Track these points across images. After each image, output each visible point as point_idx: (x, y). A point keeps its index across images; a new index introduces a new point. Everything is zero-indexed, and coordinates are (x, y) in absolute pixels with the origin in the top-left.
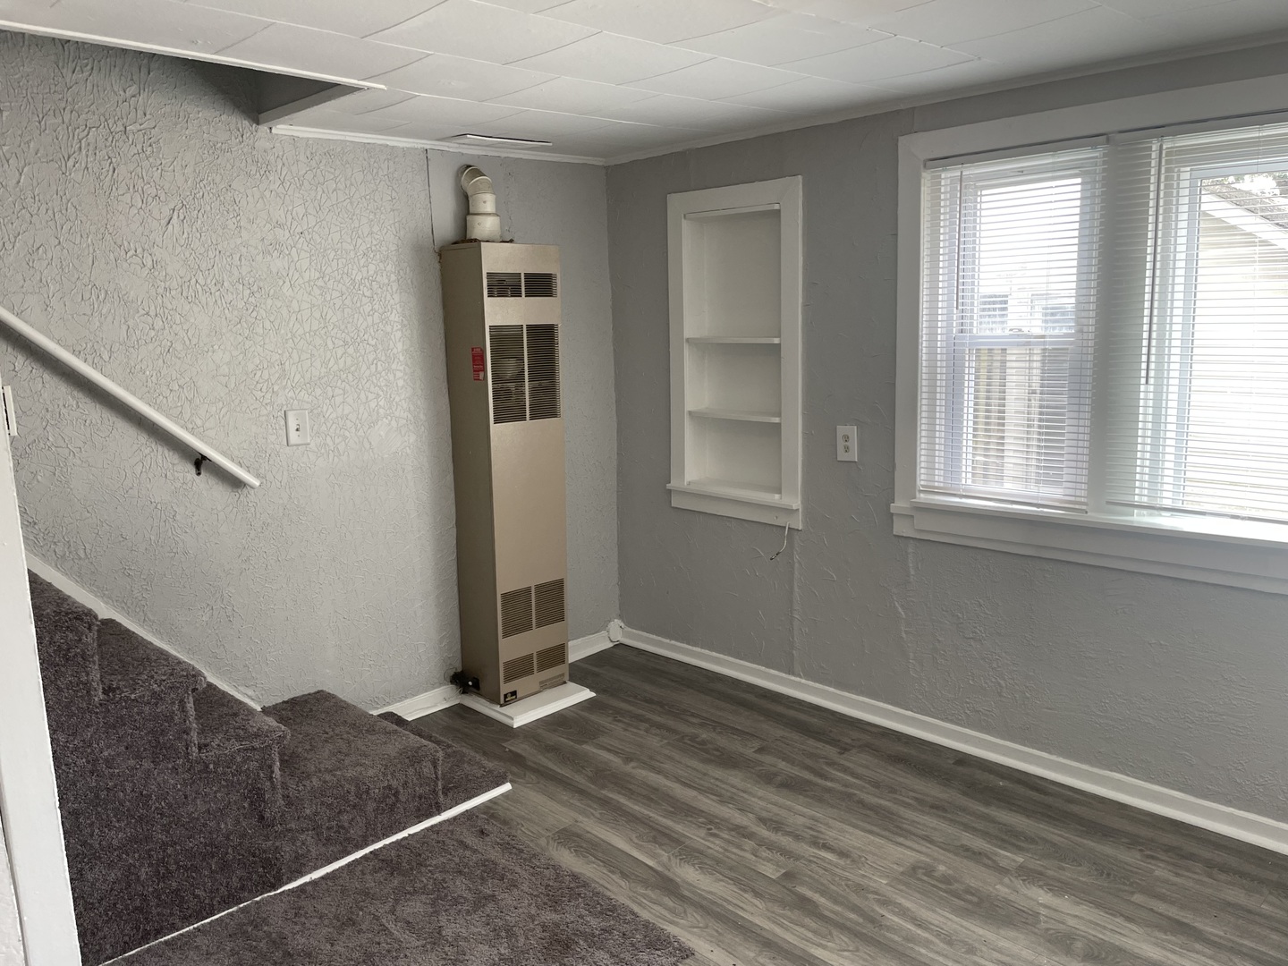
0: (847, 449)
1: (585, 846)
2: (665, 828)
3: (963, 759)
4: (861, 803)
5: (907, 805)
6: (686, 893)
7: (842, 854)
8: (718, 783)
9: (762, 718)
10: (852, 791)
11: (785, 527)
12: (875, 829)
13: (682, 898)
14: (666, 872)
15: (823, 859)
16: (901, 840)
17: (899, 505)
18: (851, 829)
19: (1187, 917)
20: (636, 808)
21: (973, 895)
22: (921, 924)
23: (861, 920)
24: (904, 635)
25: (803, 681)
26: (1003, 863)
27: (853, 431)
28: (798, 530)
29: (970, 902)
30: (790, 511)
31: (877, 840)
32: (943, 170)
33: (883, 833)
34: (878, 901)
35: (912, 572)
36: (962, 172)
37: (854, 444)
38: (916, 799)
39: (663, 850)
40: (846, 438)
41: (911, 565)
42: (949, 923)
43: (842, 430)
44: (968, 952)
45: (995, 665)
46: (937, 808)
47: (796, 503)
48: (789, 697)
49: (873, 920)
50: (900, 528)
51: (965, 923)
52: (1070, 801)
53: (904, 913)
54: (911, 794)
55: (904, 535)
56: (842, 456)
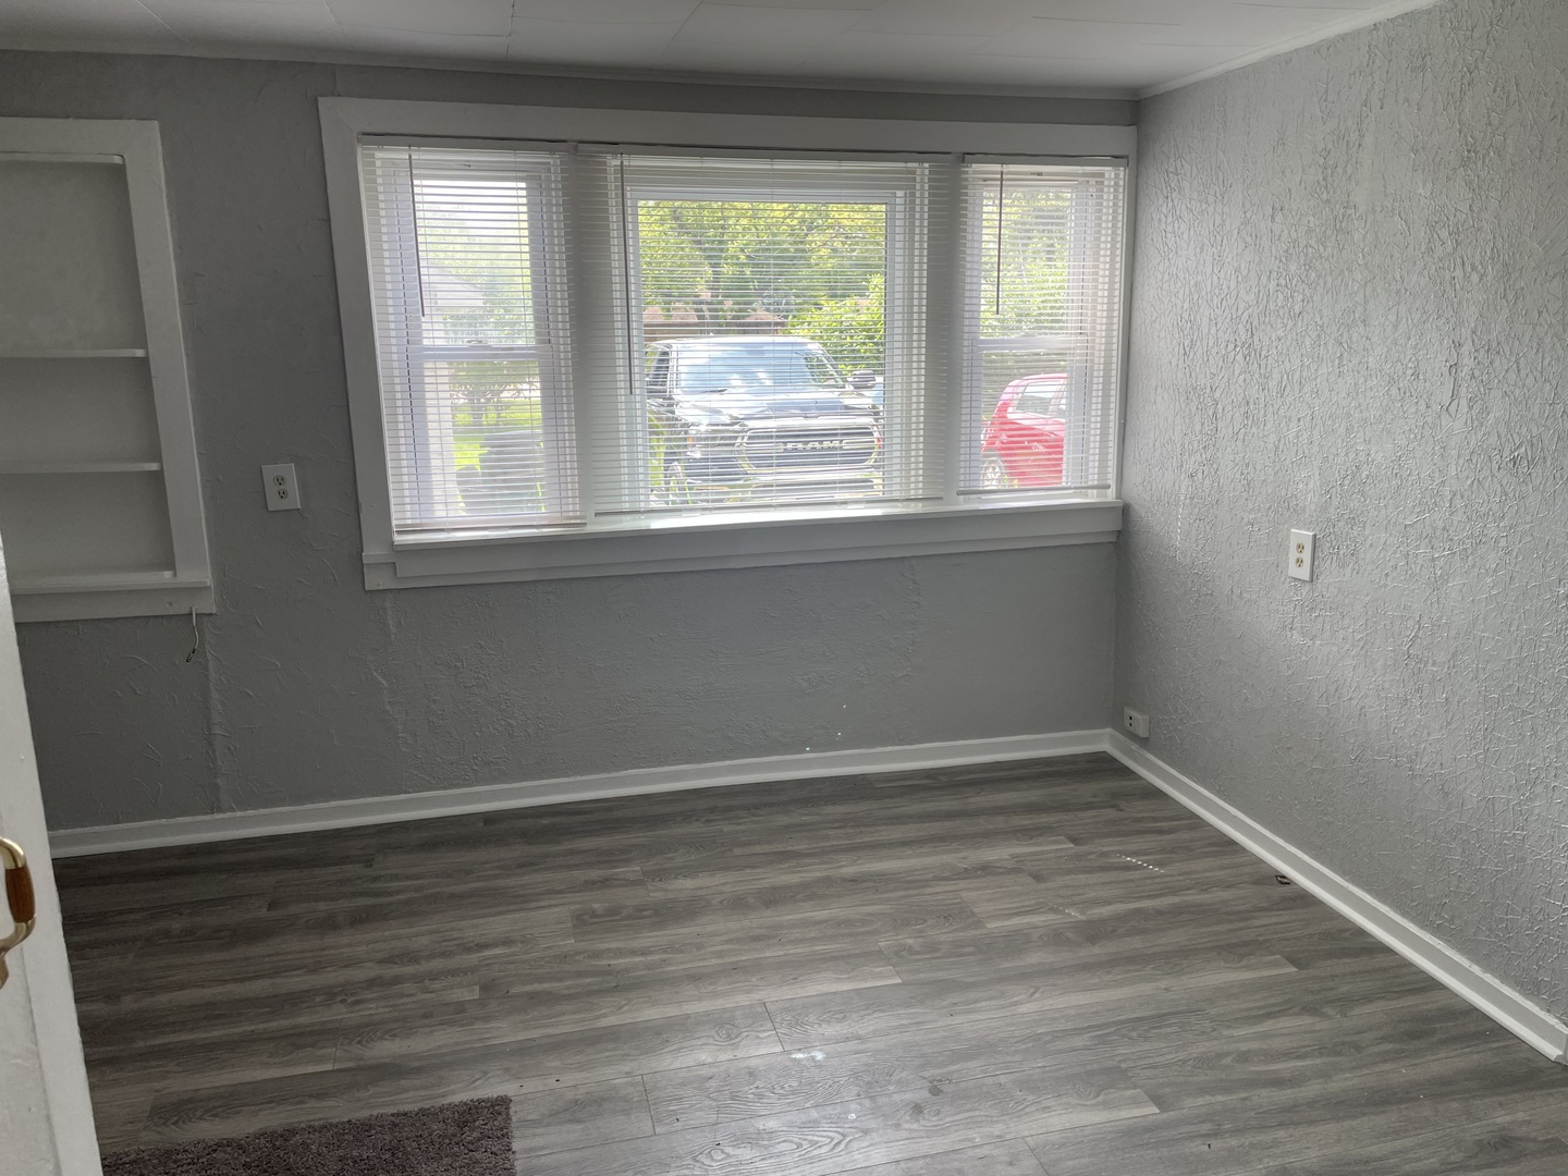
0: (283, 495)
1: (217, 1104)
2: (292, 1029)
3: (489, 818)
4: (452, 896)
5: (497, 876)
6: (416, 1064)
7: (507, 942)
8: (275, 959)
9: (225, 876)
10: (430, 891)
11: (191, 614)
12: (500, 909)
13: (418, 1071)
14: (362, 1063)
15: (495, 957)
16: (534, 905)
17: (372, 552)
18: (482, 921)
19: (780, 847)
20: (216, 1033)
21: (645, 910)
22: (644, 952)
23: (600, 979)
24: (388, 708)
25: (238, 814)
26: (631, 877)
27: (289, 471)
28: (211, 614)
29: (650, 916)
30: (196, 590)
31: (517, 916)
32: (378, 149)
33: (512, 908)
34: (589, 957)
35: (393, 630)
36: (410, 156)
37: (293, 486)
38: (498, 868)
39: (320, 1048)
40: (280, 481)
41: (390, 622)
42: (659, 939)
43: (269, 471)
44: (698, 949)
45: (503, 707)
46: (524, 865)
47: (206, 577)
48: (223, 842)
49: (608, 972)
50: (374, 581)
51: (668, 932)
52: (609, 809)
53: (620, 953)
54: (488, 866)
55: (381, 588)
56: (274, 503)
